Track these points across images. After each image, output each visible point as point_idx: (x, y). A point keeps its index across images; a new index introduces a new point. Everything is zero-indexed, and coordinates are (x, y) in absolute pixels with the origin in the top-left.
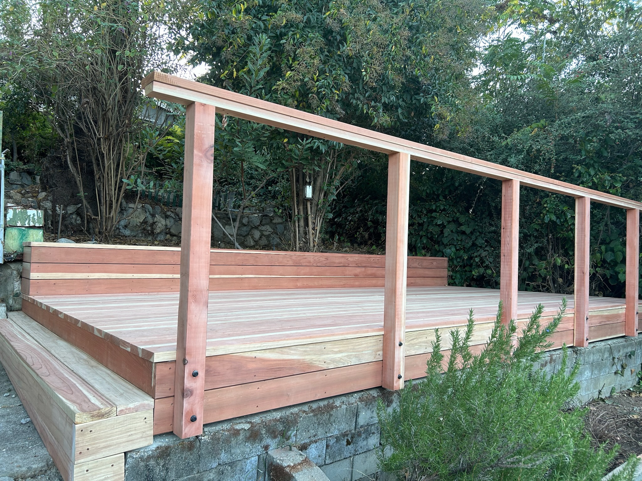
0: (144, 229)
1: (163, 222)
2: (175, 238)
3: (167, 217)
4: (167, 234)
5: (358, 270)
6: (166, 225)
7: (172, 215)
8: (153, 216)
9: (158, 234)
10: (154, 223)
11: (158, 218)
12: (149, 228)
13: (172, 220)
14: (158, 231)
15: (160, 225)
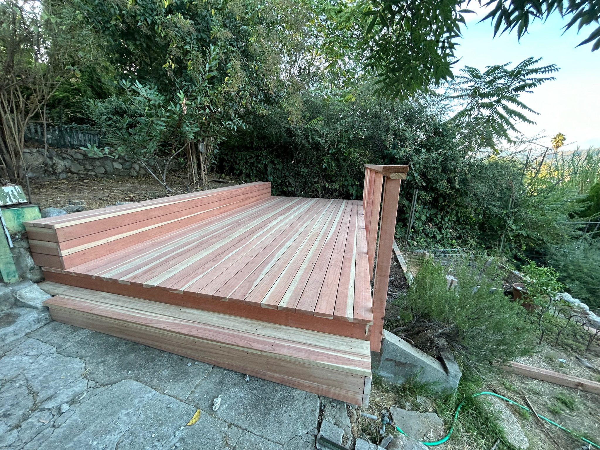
0: (46, 170)
1: (62, 163)
2: (75, 175)
3: (64, 159)
4: (68, 172)
5: (243, 197)
6: (65, 166)
7: (68, 157)
8: (51, 158)
9: (60, 173)
10: (54, 164)
11: (56, 160)
12: (51, 169)
13: (70, 161)
14: (60, 171)
15: (59, 166)
